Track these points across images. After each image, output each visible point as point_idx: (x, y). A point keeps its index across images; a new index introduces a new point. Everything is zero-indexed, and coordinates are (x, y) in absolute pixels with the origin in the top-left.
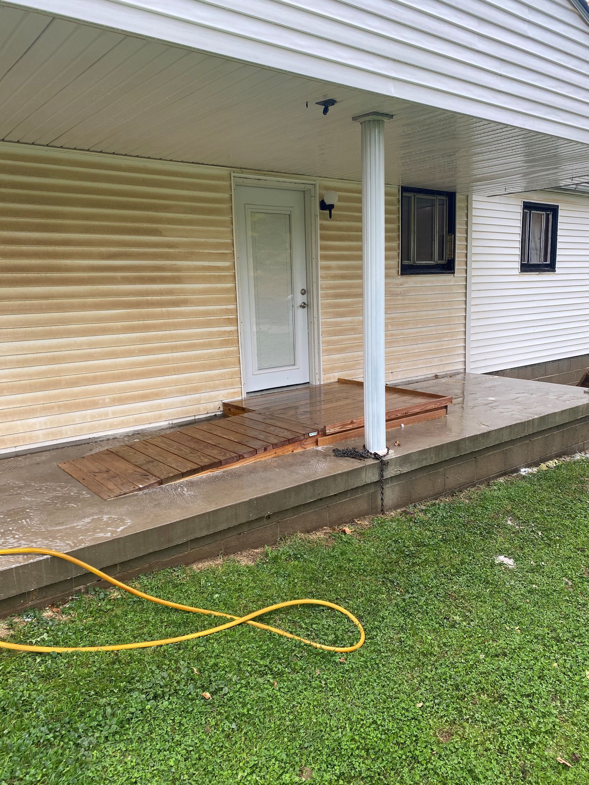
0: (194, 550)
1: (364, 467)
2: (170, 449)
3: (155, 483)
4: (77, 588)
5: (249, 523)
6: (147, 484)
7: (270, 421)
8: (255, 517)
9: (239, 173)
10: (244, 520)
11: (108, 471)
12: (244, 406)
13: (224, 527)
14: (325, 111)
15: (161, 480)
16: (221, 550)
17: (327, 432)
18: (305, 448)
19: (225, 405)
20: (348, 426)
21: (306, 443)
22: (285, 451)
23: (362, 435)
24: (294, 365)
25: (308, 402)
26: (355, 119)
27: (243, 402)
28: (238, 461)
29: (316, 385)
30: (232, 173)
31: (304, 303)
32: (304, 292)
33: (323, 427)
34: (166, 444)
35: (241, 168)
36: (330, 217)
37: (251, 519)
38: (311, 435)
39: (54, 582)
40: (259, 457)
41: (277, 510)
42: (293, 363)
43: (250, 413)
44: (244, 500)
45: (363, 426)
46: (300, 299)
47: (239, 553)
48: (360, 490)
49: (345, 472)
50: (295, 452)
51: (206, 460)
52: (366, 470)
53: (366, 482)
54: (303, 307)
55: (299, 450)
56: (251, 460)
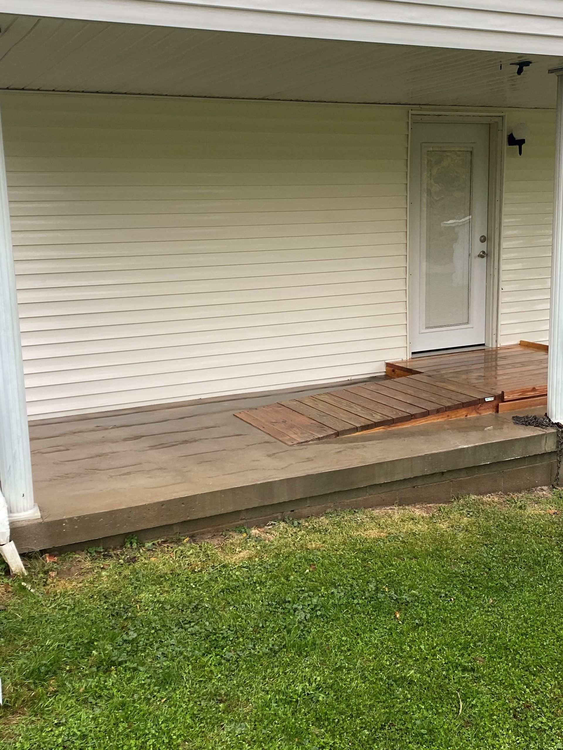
0: (372, 496)
1: (544, 434)
2: (339, 406)
3: (332, 434)
4: (275, 515)
5: (424, 476)
6: (325, 435)
7: (442, 384)
8: (429, 473)
9: (418, 110)
10: (419, 474)
11: (284, 422)
12: (408, 367)
13: (400, 477)
14: (520, 71)
15: (338, 432)
16: (396, 500)
17: (505, 397)
18: (480, 414)
19: (388, 365)
20: (529, 393)
21: (481, 408)
22: (458, 415)
23: (545, 403)
24: (468, 323)
25: (482, 365)
26: (551, 71)
27: (408, 364)
28: (410, 420)
29: (492, 348)
30: (410, 111)
31: (484, 252)
32: (483, 239)
33: (500, 393)
34: (335, 400)
35: (420, 105)
36: (520, 153)
37: (425, 474)
38: (487, 400)
39: (260, 505)
40: (431, 418)
41: (450, 469)
42: (466, 321)
43: (418, 375)
44: (420, 455)
45: (546, 395)
46: (479, 247)
47: (413, 505)
48: (538, 459)
49: (523, 438)
50: (469, 416)
51: (379, 417)
52: (546, 437)
53: (545, 450)
54: (482, 257)
55: (473, 415)
56: (423, 421)
